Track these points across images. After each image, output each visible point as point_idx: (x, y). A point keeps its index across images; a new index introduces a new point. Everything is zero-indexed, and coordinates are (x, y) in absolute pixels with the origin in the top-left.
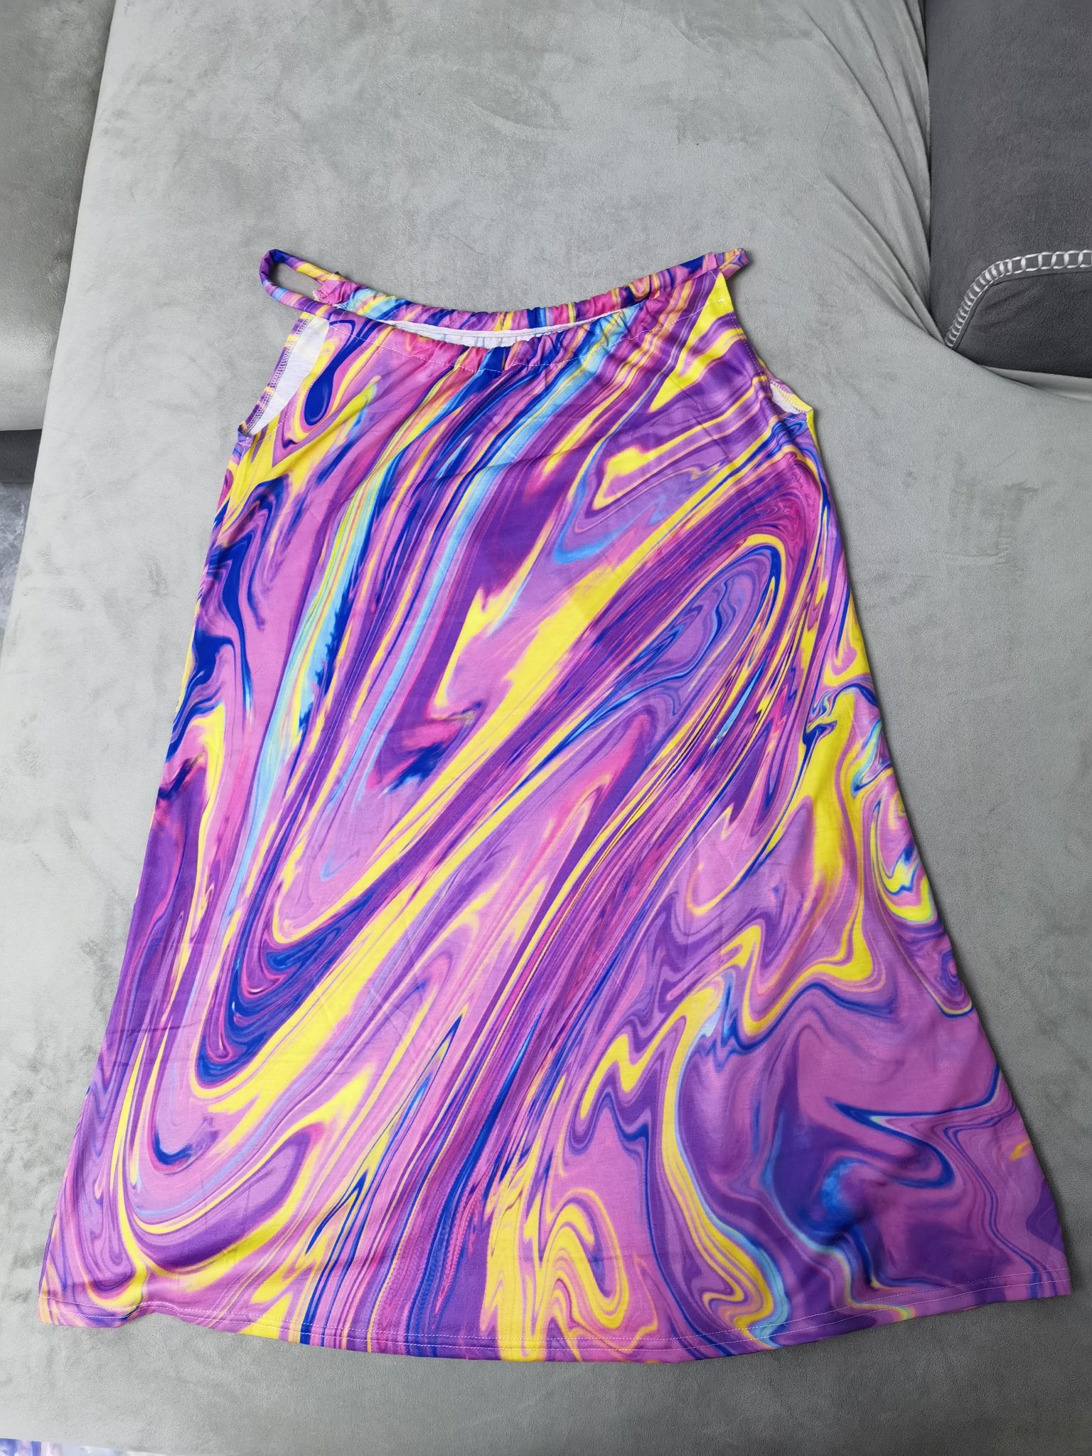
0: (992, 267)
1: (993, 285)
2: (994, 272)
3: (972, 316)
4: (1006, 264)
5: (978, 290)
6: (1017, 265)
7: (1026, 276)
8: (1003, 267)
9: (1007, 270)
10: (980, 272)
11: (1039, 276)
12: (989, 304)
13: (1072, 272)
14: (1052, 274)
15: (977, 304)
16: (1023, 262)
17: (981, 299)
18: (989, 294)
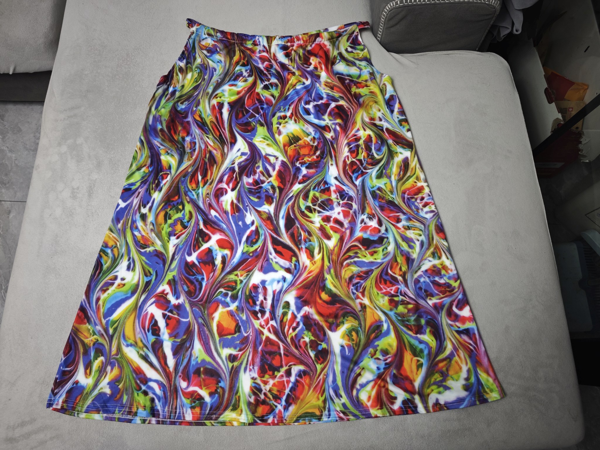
0: (389, 5)
1: (390, 11)
2: (389, 7)
3: (384, 25)
4: (393, 3)
5: (385, 14)
6: (397, 3)
7: (400, 7)
8: (392, 4)
9: (393, 5)
10: (385, 8)
11: (404, 6)
12: (389, 19)
13: (415, 5)
14: (408, 6)
15: (385, 20)
16: (399, 2)
17: (386, 17)
18: (388, 15)
